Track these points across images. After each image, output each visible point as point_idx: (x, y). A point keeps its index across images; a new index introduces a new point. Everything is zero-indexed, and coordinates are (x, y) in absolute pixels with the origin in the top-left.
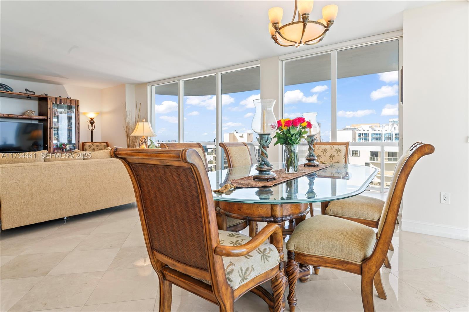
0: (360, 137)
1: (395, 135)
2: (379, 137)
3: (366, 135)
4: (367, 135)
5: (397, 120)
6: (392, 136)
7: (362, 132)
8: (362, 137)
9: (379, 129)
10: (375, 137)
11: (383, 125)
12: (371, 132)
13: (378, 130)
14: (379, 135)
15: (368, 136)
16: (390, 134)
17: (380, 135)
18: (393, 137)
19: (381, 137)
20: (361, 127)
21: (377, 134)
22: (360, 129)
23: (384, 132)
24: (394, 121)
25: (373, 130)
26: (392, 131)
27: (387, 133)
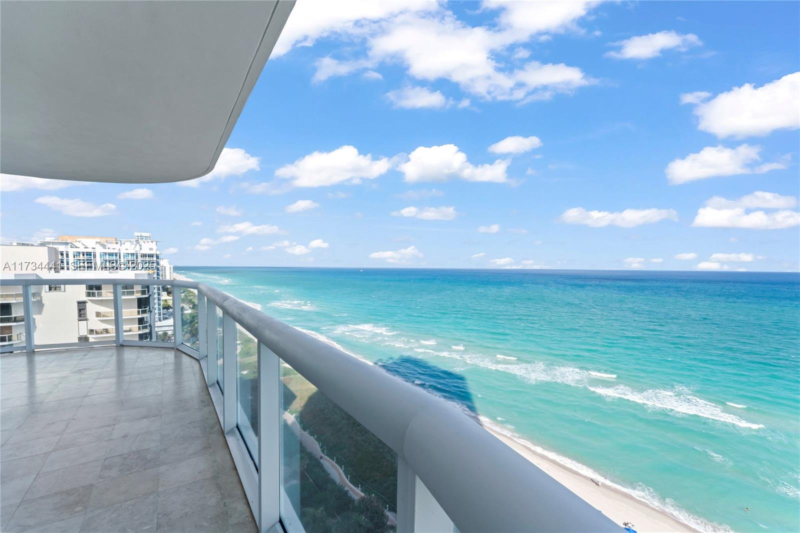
0: (78, 258)
1: (142, 256)
2: (114, 259)
3: (90, 255)
4: (92, 255)
5: (147, 236)
6: (137, 258)
7: (82, 249)
8: (81, 257)
9: (115, 246)
10: (107, 259)
11: (121, 241)
12: (99, 250)
13: (113, 248)
14: (114, 256)
15: (95, 256)
16: (132, 254)
17: (116, 255)
18: (139, 259)
19: (118, 259)
20: (79, 242)
21: (111, 254)
22: (77, 244)
23: (123, 252)
24: (143, 237)
25: (104, 246)
26: (136, 251)
27: (128, 254)
